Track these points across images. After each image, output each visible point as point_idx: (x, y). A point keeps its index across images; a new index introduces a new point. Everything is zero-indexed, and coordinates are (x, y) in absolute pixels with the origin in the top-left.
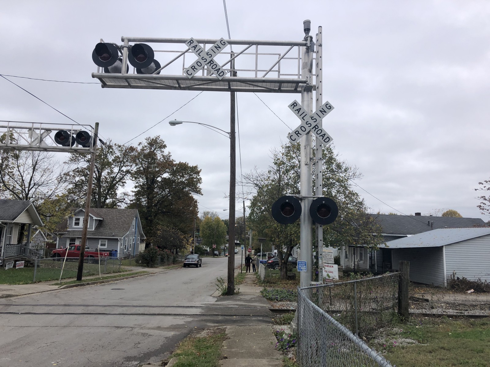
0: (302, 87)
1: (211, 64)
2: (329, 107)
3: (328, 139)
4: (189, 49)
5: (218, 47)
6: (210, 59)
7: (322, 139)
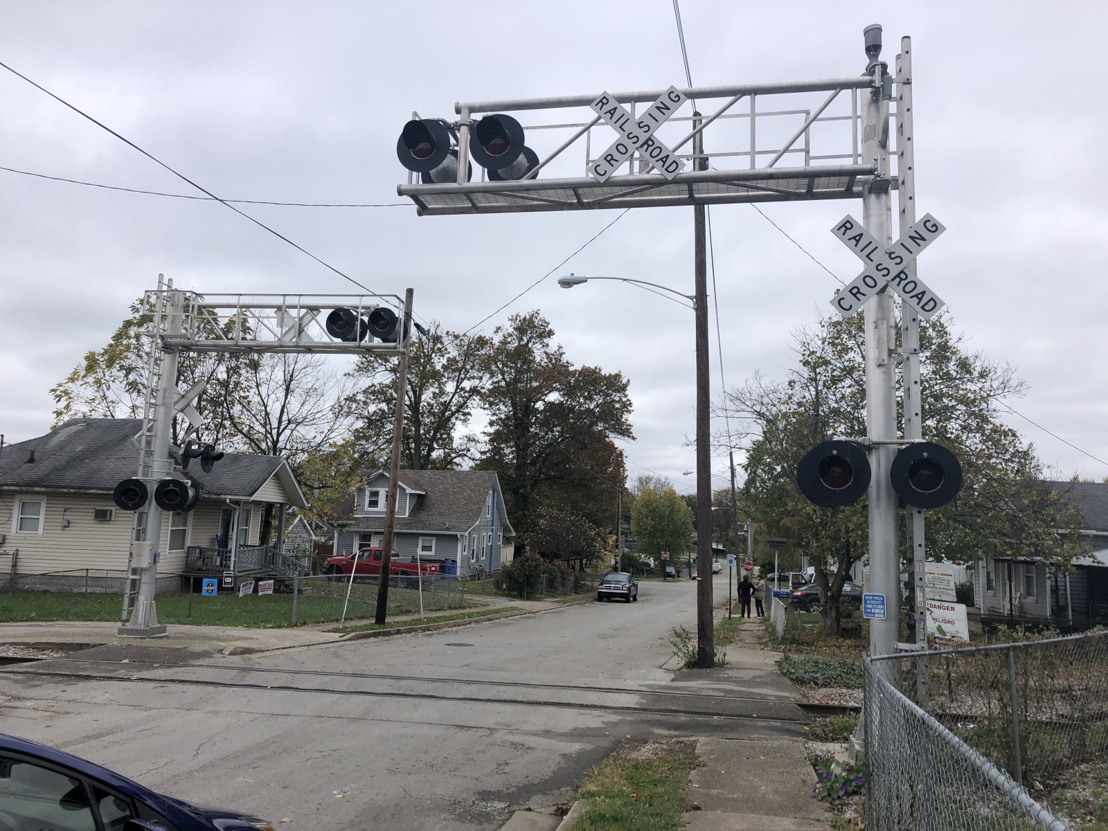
0: (864, 183)
1: (649, 146)
2: (932, 227)
3: (932, 304)
4: (599, 118)
5: (664, 108)
6: (647, 135)
7: (918, 304)
